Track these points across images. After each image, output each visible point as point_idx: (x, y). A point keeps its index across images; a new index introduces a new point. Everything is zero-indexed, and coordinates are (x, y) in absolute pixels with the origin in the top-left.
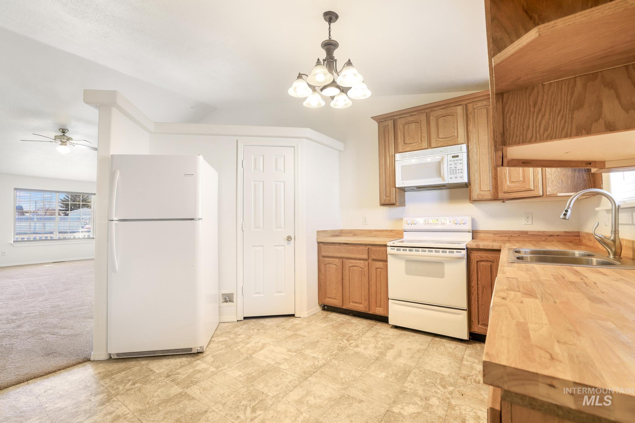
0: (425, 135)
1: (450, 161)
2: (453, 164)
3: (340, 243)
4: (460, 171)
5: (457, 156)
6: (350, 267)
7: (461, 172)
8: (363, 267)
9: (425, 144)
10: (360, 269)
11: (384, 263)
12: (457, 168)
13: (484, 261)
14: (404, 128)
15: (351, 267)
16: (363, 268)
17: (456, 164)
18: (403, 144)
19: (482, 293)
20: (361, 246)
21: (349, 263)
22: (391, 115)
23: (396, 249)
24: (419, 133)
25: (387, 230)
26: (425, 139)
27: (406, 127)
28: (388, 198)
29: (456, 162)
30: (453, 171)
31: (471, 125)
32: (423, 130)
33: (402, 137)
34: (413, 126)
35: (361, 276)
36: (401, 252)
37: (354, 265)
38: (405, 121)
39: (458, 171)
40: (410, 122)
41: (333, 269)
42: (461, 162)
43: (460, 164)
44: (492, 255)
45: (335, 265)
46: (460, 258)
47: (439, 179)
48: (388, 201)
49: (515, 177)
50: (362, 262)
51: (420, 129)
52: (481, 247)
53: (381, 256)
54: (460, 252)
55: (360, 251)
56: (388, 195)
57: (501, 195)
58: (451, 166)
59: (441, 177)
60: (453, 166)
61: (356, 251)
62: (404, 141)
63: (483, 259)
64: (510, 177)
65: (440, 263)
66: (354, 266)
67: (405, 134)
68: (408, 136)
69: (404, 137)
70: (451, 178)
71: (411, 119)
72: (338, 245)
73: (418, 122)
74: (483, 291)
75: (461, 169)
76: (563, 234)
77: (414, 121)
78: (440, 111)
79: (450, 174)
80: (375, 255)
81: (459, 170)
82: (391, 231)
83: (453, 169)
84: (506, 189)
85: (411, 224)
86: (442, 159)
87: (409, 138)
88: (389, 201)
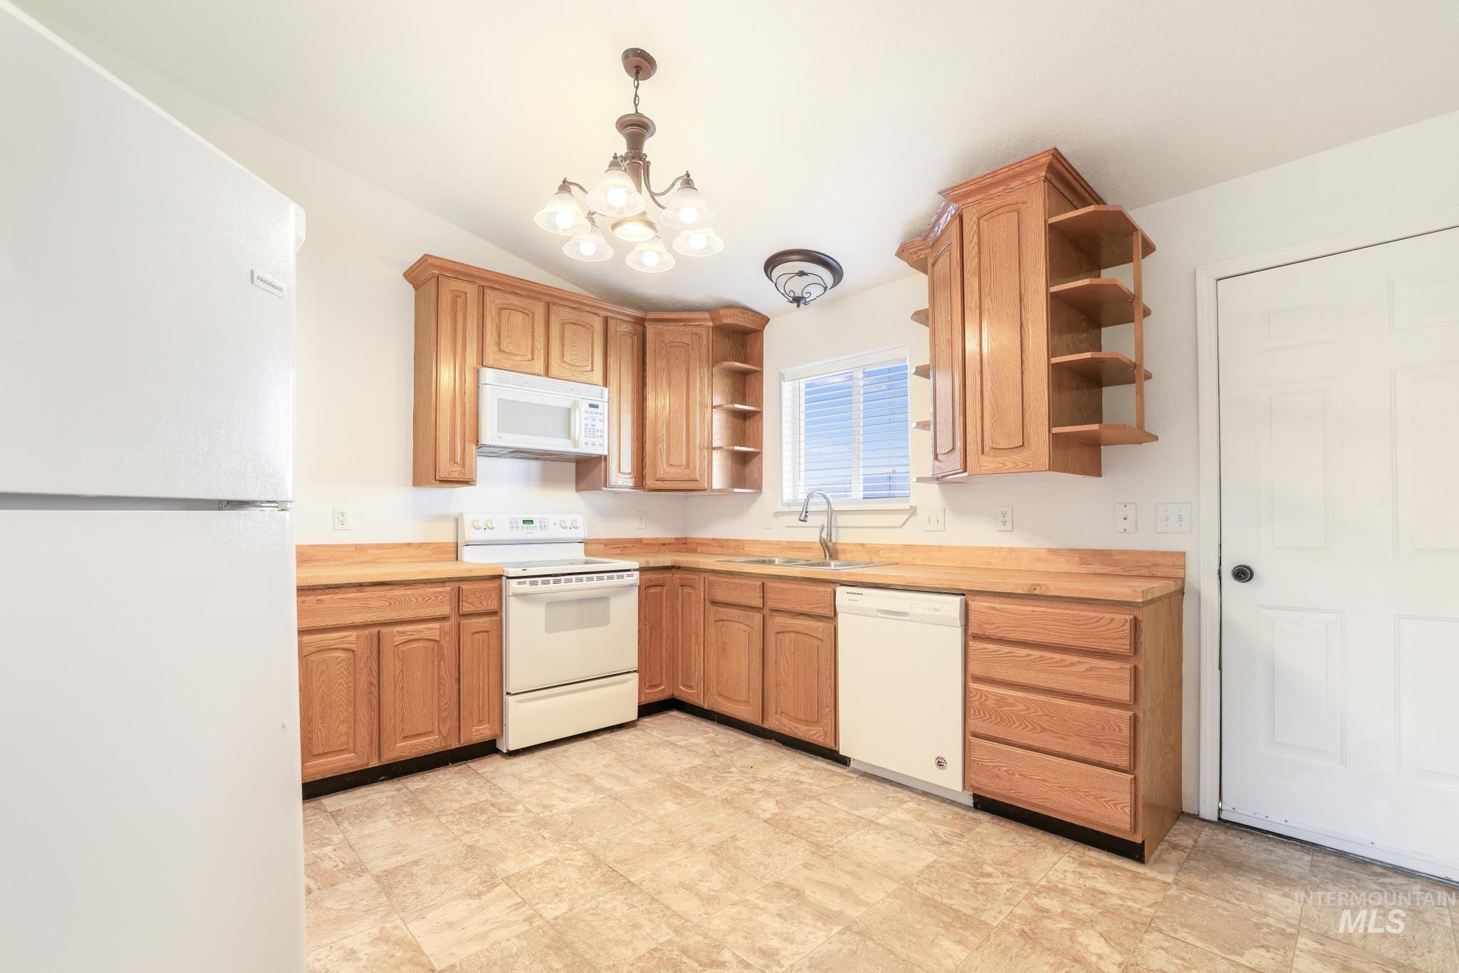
0: (540, 345)
1: (586, 412)
2: (590, 419)
3: (361, 585)
4: (600, 434)
5: (596, 407)
6: (396, 646)
7: (601, 436)
8: (438, 638)
9: (539, 365)
10: (429, 644)
11: (491, 619)
12: (596, 428)
13: (652, 586)
14: (499, 314)
15: (401, 646)
16: (437, 641)
17: (594, 420)
18: (495, 348)
19: (650, 638)
20: (429, 585)
21: (396, 635)
22: (476, 273)
23: (528, 583)
24: (530, 339)
25: (409, 545)
26: (540, 356)
27: (505, 314)
28: (457, 468)
29: (594, 415)
30: (591, 431)
31: (612, 357)
32: (538, 334)
33: (495, 333)
34: (518, 318)
35: (432, 662)
36: (540, 587)
37: (411, 637)
38: (505, 302)
39: (596, 433)
40: (512, 307)
41: (339, 663)
42: (601, 417)
43: (600, 420)
44: (662, 576)
45: (344, 649)
46: (631, 586)
47: (568, 441)
48: (458, 473)
49: (676, 458)
50: (436, 625)
51: (531, 330)
52: (651, 565)
53: (484, 602)
54: (632, 576)
55: (430, 598)
56: (458, 459)
57: (650, 483)
58: (586, 422)
59: (569, 438)
60: (590, 422)
61: (417, 599)
62: (499, 344)
63: (652, 584)
64: (669, 456)
65: (604, 599)
66: (410, 641)
67: (502, 328)
68: (508, 336)
69: (499, 335)
70: (586, 444)
71: (515, 301)
72: (354, 590)
73: (528, 315)
74: (651, 634)
75: (601, 431)
76: (673, 541)
77: (520, 309)
78: (568, 310)
79: (586, 436)
80: (470, 603)
81: (597, 431)
82: (421, 545)
83: (590, 429)
84: (661, 474)
85: (483, 529)
86: (575, 404)
87: (509, 342)
88: (459, 475)
